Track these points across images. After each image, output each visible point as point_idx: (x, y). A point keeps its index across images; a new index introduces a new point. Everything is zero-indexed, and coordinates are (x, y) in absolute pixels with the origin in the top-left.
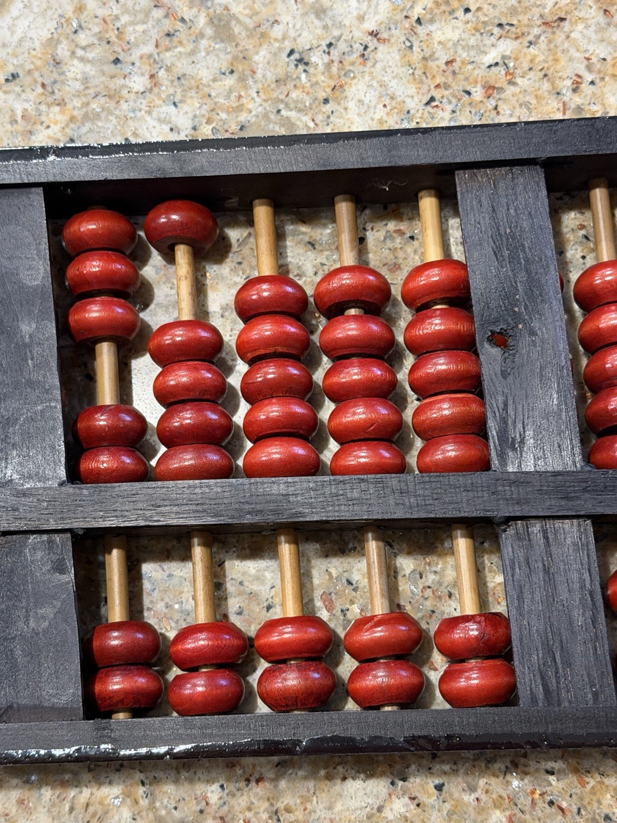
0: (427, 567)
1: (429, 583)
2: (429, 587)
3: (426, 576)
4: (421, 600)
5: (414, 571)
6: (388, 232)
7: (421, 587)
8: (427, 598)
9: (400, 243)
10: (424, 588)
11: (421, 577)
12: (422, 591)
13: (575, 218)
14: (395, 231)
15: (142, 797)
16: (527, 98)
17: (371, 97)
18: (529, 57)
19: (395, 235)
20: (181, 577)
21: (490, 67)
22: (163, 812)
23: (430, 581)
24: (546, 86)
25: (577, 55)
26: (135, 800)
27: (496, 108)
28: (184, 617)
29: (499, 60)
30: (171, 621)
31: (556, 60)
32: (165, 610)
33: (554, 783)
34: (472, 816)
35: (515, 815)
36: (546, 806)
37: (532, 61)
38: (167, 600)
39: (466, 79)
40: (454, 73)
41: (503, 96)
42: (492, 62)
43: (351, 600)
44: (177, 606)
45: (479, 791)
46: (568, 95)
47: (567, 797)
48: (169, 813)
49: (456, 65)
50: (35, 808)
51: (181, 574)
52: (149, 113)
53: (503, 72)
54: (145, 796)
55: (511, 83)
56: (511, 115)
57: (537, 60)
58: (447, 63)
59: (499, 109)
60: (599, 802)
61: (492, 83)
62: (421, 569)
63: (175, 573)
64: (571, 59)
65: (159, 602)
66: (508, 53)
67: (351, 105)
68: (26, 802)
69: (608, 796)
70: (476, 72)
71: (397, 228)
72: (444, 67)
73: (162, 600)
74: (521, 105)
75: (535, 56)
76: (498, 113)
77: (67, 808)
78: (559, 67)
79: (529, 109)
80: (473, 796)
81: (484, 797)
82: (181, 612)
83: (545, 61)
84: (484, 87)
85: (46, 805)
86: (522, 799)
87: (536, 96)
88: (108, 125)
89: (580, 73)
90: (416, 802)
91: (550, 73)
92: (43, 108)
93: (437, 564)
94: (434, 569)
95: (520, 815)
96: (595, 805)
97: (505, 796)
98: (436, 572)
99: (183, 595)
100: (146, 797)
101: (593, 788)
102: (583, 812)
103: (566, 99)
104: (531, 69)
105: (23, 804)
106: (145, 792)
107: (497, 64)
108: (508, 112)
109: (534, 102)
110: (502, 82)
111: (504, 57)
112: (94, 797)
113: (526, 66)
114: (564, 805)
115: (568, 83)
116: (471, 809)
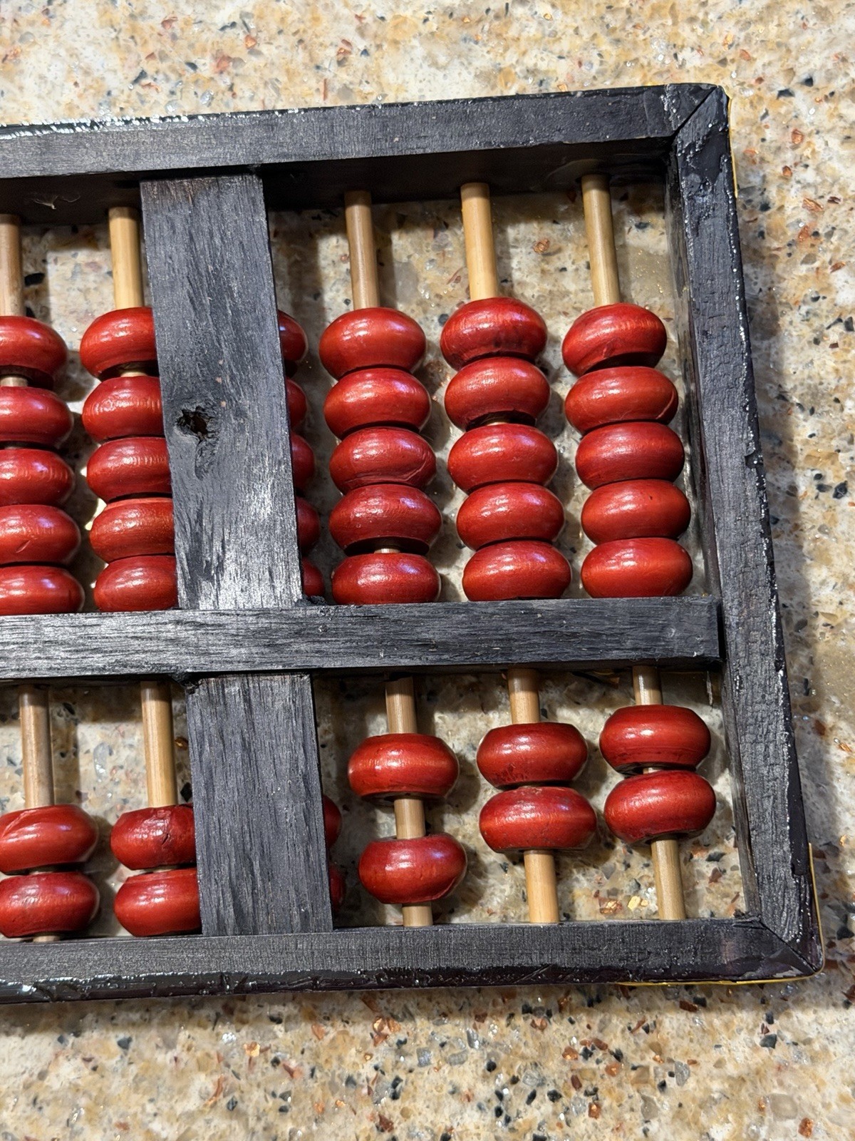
0: (120, 740)
1: (121, 762)
2: (122, 767)
3: (118, 752)
4: (110, 786)
5: (102, 744)
6: (77, 265)
7: (110, 766)
8: (118, 783)
9: (95, 282)
10: (114, 768)
11: (111, 753)
12: (111, 773)
13: (337, 247)
14: (88, 265)
16: (276, 74)
17: (56, 71)
18: (278, 16)
19: (87, 270)
21: (223, 28)
23: (123, 758)
24: (301, 56)
25: (345, 12)
27: (231, 88)
29: (237, 19)
31: (316, 20)
33: (280, 1035)
34: (168, 1083)
35: (225, 1079)
36: (269, 1065)
37: (283, 20)
39: (191, 46)
40: (174, 37)
41: (240, 71)
42: (227, 22)
43: (12, 787)
45: (179, 1048)
46: (331, 70)
47: (298, 1053)
49: (177, 27)
53: (242, 36)
55: (253, 51)
56: (252, 99)
57: (289, 20)
58: (166, 23)
59: (236, 89)
60: (340, 1059)
61: (227, 52)
62: (111, 742)
64: (337, 18)
66: (249, 9)
67: (29, 82)
69: (353, 1051)
70: (204, 36)
71: (90, 260)
72: (159, 28)
74: (266, 84)
75: (287, 13)
76: (234, 95)
78: (319, 29)
79: (277, 90)
80: (171, 1055)
81: (184, 1056)
83: (301, 21)
84: (215, 58)
86: (237, 1057)
87: (288, 71)
89: (349, 38)
90: (91, 1064)
91: (306, 37)
93: (133, 734)
94: (128, 741)
95: (232, 1079)
96: (335, 1063)
97: (213, 1053)
98: (131, 746)
101: (333, 1040)
102: (318, 1074)
103: (328, 75)
104: (280, 32)
107: (233, 25)
108: (248, 94)
109: (283, 79)
110: (240, 51)
111: (244, 15)
113: (274, 27)
114: (293, 1064)
115: (332, 52)
116: (166, 1074)
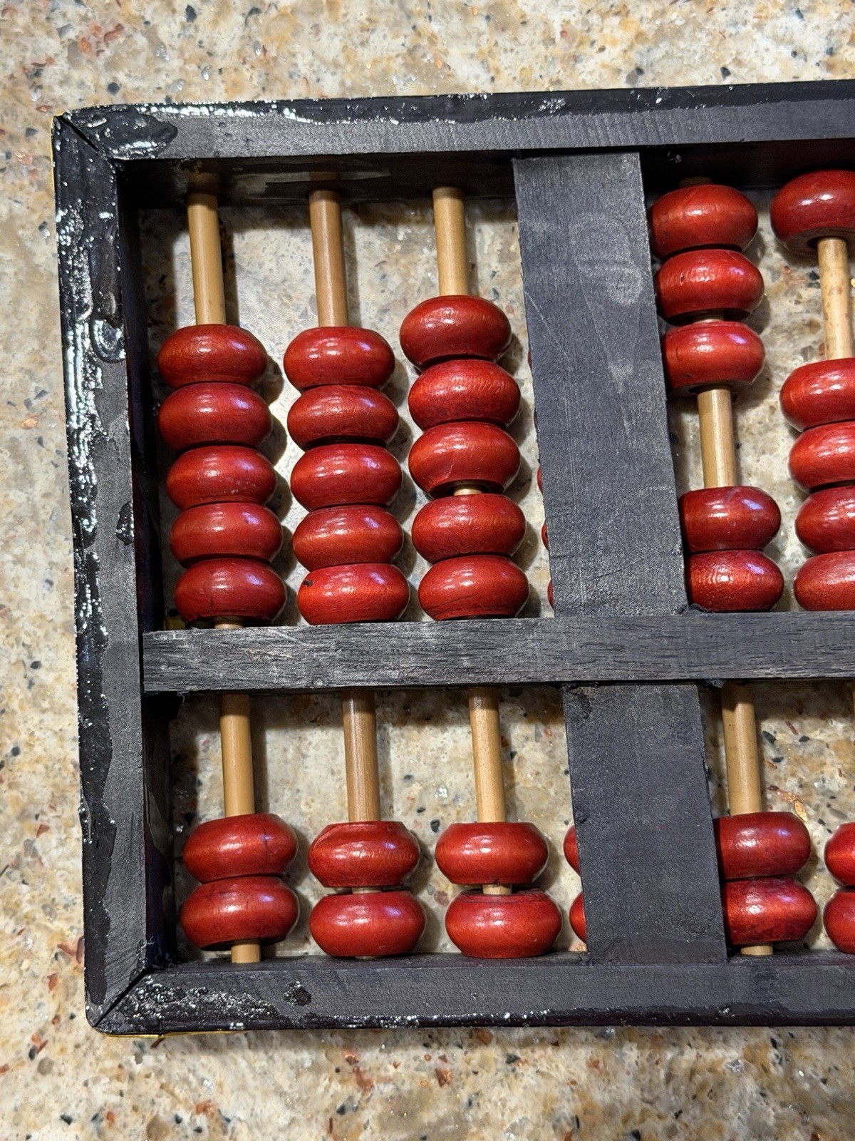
15: (774, 1064)
20: (821, 741)
22: (807, 1086)
26: (763, 1066)
28: (828, 800)
30: (808, 807)
32: (797, 790)
38: (801, 775)
44: (816, 784)
48: (814, 1087)
50: (615, 1075)
51: (821, 737)
52: (759, 27)
54: (777, 1061)
63: (811, 736)
65: (790, 779)
68: (601, 1065)
73: (793, 775)
77: (662, 1075)
82: (823, 794)
85: (630, 1069)
88: (695, 47)
92: (594, 19)
99: (825, 769)
100: (780, 1063)
105: (597, 1067)
106: (777, 1056)
112: (701, 1060)
